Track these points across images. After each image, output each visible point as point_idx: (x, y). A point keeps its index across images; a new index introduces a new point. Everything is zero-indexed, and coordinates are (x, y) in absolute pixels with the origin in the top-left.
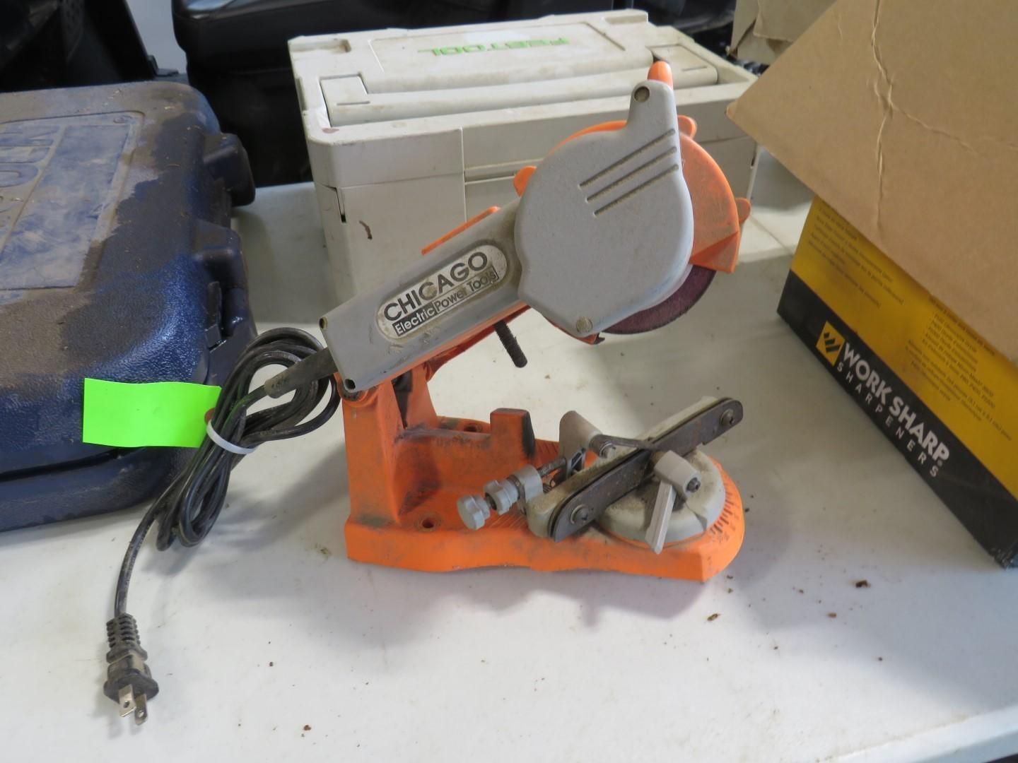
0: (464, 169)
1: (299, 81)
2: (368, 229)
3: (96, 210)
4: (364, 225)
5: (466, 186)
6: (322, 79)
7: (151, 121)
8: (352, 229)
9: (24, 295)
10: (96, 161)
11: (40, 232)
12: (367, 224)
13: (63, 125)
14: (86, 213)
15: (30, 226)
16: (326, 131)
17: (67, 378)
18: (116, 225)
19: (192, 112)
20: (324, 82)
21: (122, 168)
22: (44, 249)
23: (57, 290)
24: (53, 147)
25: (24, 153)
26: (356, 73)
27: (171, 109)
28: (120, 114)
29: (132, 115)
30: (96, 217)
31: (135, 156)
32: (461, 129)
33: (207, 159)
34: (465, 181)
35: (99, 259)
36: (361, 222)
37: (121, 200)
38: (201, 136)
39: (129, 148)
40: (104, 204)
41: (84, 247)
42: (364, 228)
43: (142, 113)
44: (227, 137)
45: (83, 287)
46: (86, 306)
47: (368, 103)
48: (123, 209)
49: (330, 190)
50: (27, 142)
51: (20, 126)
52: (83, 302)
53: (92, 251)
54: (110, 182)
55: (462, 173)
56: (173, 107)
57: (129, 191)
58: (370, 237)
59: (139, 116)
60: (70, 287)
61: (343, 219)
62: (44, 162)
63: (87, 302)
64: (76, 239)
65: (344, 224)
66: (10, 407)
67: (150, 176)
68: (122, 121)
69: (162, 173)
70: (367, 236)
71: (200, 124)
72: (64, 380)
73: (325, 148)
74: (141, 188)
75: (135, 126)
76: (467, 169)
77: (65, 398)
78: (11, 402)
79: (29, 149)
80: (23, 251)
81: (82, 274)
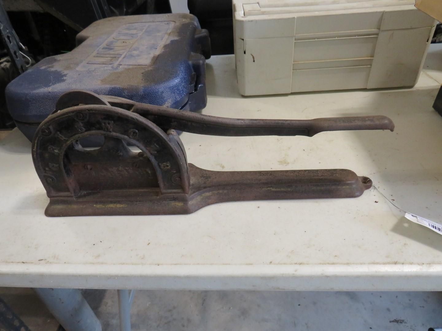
0: (295, 35)
1: (234, 5)
2: (253, 58)
3: (157, 46)
4: (252, 56)
5: (295, 42)
6: (243, 4)
7: (178, 24)
8: (248, 57)
9: (131, 67)
10: (158, 34)
11: (138, 51)
12: (254, 56)
13: (147, 24)
14: (153, 47)
15: (135, 50)
16: (242, 17)
17: (143, 87)
18: (163, 50)
19: (193, 21)
20: (244, 5)
21: (166, 36)
22: (138, 56)
23: (142, 66)
24: (144, 31)
25: (134, 32)
26: (257, 2)
27: (185, 21)
28: (167, 22)
29: (172, 22)
30: (157, 48)
31: (171, 33)
32: (296, 17)
33: (196, 36)
34: (295, 40)
35: (156, 59)
36: (251, 54)
37: (165, 44)
38: (195, 29)
39: (169, 31)
40: (159, 45)
41: (152, 55)
42: (252, 57)
43: (175, 22)
44: (204, 30)
45: (150, 66)
46: (151, 70)
47: (260, 10)
48: (166, 46)
49: (241, 40)
50: (135, 29)
51: (133, 25)
52: (150, 69)
53: (154, 57)
54: (162, 39)
55: (294, 36)
56: (186, 20)
57: (168, 42)
58: (254, 61)
59: (174, 23)
60: (146, 65)
61: (245, 53)
62: (140, 34)
63: (152, 69)
64: (150, 54)
65: (245, 55)
66: (124, 95)
67: (176, 38)
68: (168, 24)
69: (180, 38)
70: (253, 61)
71: (195, 26)
72: (142, 88)
73: (242, 22)
74: (172, 42)
75: (172, 25)
76: (296, 35)
77: (141, 94)
78: (124, 93)
79: (136, 31)
80: (132, 56)
81: (150, 63)
